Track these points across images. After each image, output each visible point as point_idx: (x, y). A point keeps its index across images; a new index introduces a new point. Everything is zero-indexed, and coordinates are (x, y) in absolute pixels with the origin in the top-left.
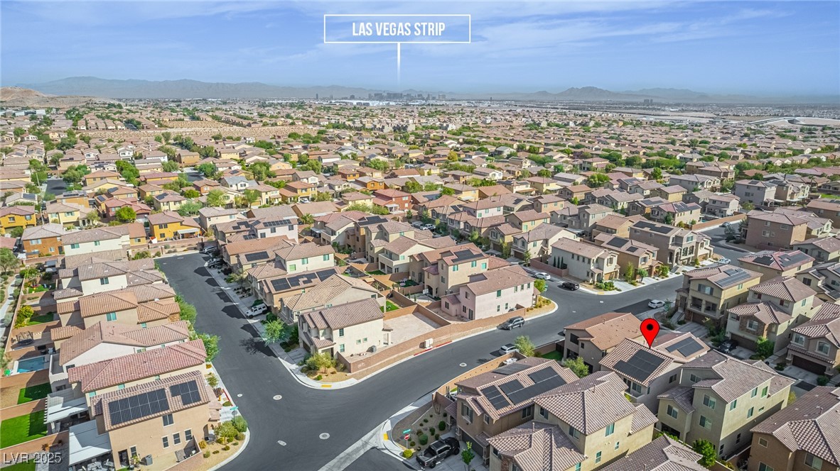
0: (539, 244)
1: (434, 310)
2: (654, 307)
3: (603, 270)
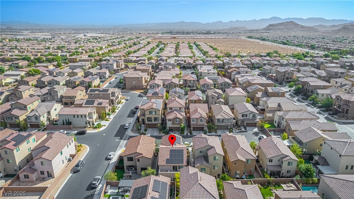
0: (46, 115)
1: (14, 184)
2: (128, 128)
3: (93, 118)
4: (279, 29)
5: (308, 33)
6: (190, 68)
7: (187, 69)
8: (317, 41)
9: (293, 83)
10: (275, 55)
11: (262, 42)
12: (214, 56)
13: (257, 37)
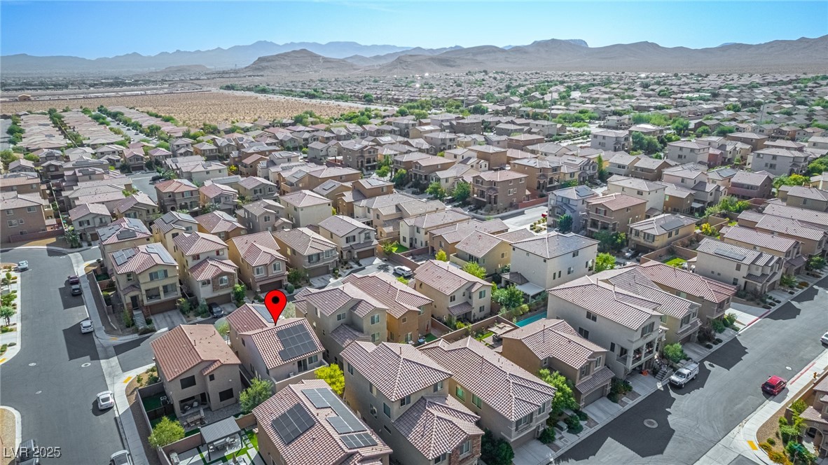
2: (92, 329)
4: (282, 67)
5: (340, 73)
6: (140, 168)
7: (133, 172)
8: (368, 86)
9: (386, 167)
10: (310, 119)
11: (261, 97)
12: (181, 134)
13: (244, 86)
